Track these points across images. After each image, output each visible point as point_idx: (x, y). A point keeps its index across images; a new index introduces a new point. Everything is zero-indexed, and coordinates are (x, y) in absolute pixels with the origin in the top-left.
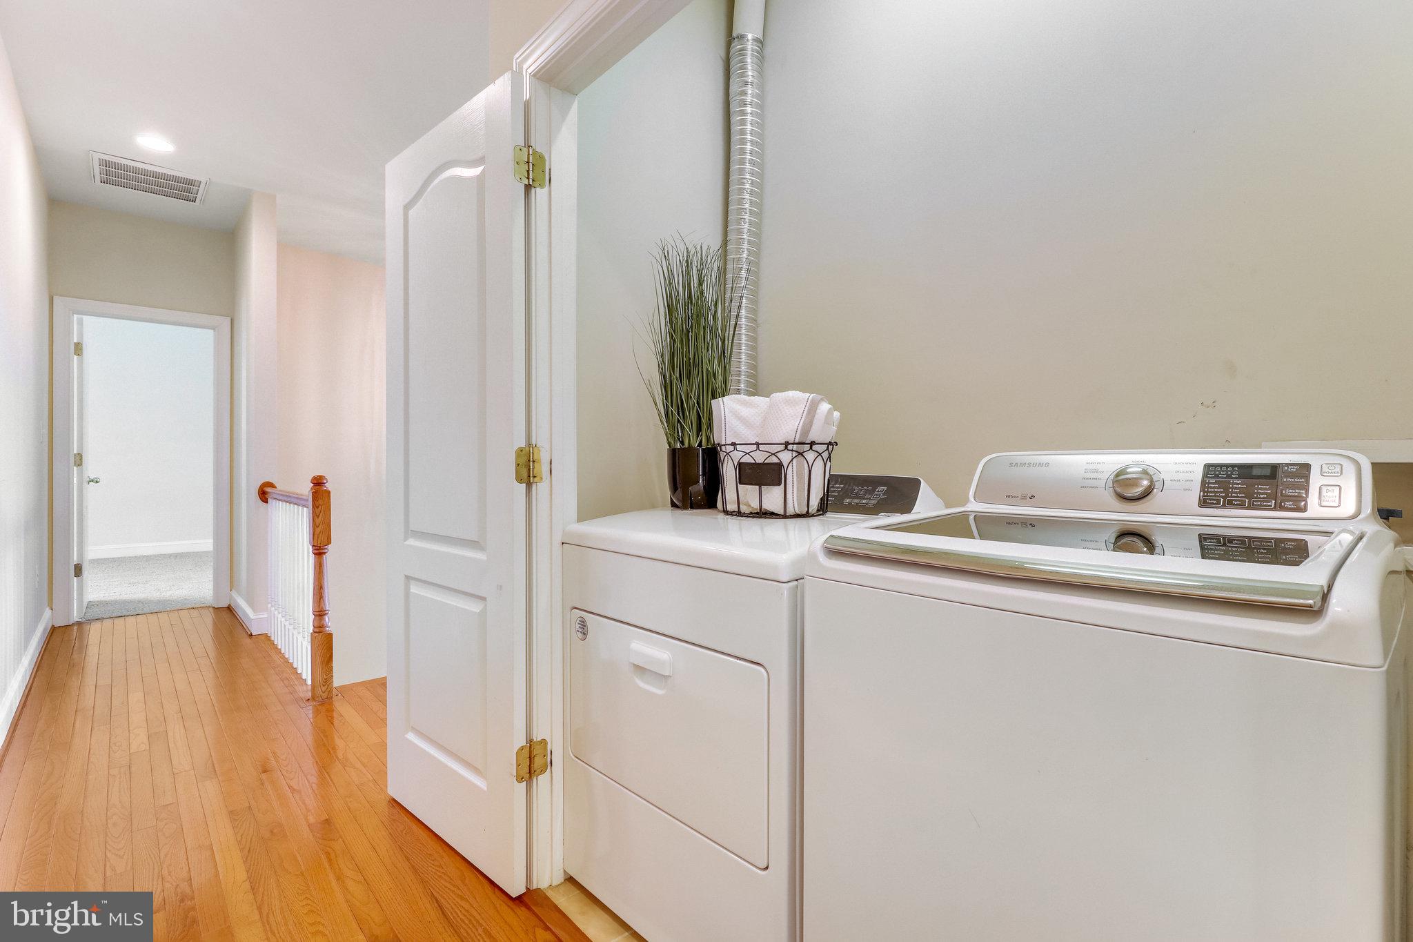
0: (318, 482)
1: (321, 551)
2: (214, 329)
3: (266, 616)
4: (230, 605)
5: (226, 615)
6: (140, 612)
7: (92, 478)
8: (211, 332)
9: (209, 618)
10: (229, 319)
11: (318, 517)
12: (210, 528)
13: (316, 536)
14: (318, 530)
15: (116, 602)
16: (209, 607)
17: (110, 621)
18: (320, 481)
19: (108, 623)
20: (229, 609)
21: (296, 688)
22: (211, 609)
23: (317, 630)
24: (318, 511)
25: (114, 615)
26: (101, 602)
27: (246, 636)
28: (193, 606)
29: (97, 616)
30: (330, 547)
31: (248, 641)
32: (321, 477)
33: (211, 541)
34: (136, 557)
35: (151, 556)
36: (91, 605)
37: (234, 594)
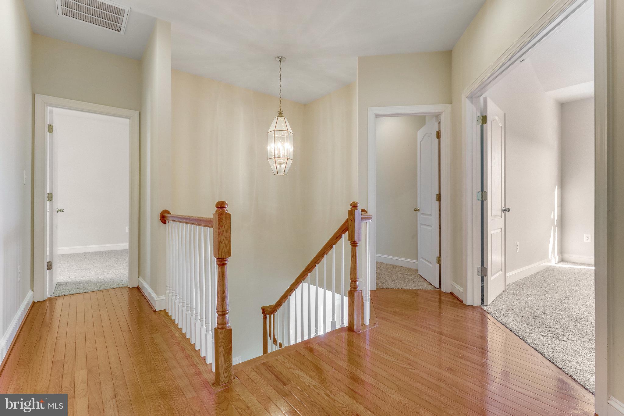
0: (221, 206)
1: (224, 262)
2: (130, 119)
3: (165, 298)
4: (138, 286)
5: (136, 292)
6: (86, 291)
7: (60, 209)
8: (128, 120)
9: (126, 295)
10: (138, 112)
11: (222, 234)
12: (127, 238)
13: (221, 250)
14: (222, 245)
15: (73, 283)
16: (126, 287)
17: (68, 297)
18: (223, 206)
19: (67, 299)
20: (138, 288)
21: (199, 366)
22: (127, 289)
23: (220, 327)
24: (221, 229)
25: (71, 293)
26: (64, 283)
27: (152, 312)
28: (117, 286)
29: (61, 294)
30: (229, 259)
31: (154, 316)
32: (223, 203)
33: (128, 244)
34: (85, 253)
35: (93, 252)
36: (59, 285)
37: (141, 279)
